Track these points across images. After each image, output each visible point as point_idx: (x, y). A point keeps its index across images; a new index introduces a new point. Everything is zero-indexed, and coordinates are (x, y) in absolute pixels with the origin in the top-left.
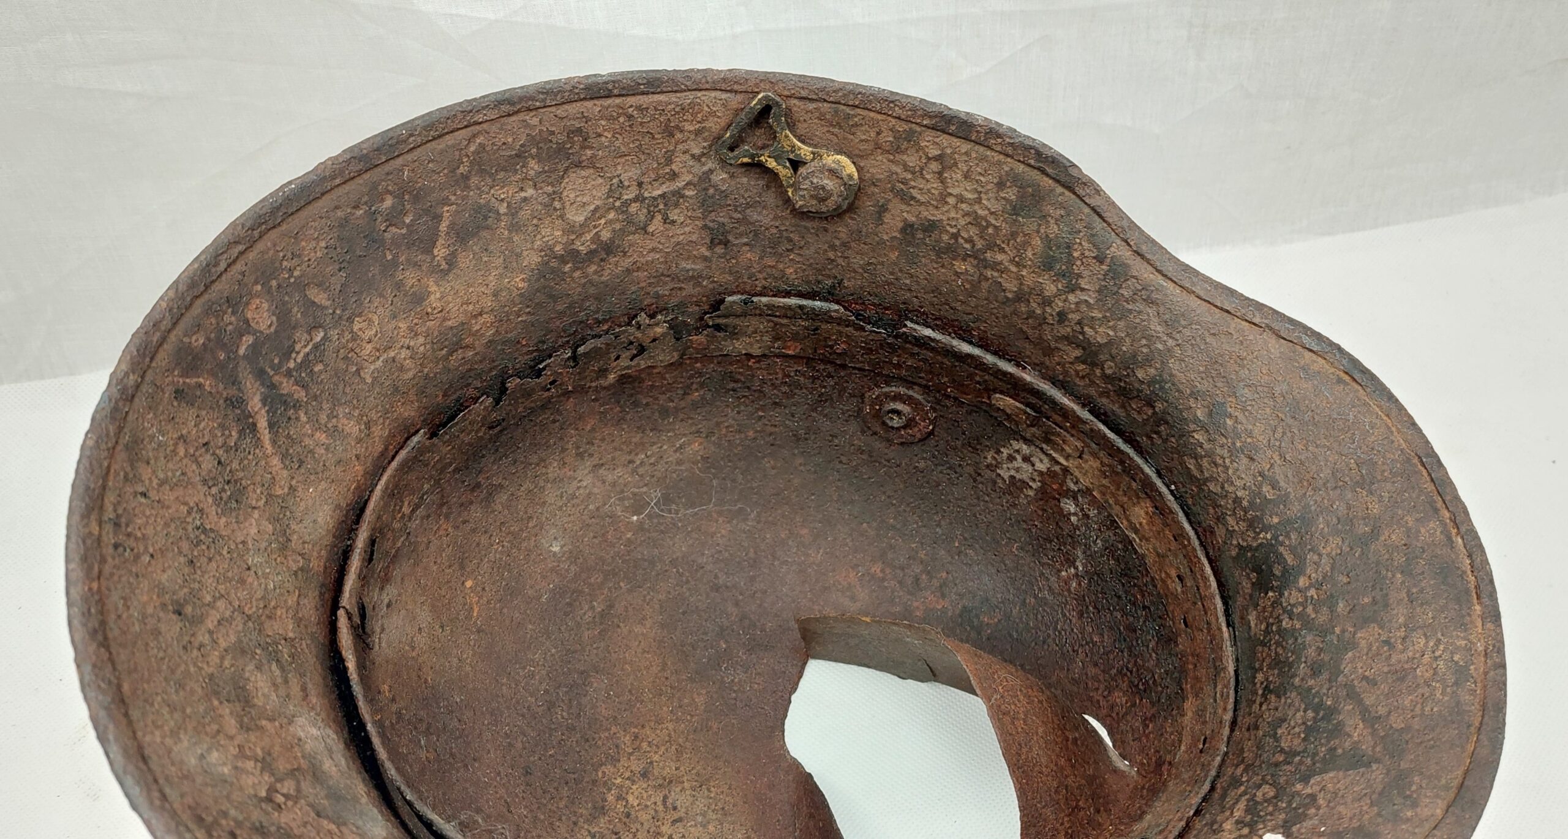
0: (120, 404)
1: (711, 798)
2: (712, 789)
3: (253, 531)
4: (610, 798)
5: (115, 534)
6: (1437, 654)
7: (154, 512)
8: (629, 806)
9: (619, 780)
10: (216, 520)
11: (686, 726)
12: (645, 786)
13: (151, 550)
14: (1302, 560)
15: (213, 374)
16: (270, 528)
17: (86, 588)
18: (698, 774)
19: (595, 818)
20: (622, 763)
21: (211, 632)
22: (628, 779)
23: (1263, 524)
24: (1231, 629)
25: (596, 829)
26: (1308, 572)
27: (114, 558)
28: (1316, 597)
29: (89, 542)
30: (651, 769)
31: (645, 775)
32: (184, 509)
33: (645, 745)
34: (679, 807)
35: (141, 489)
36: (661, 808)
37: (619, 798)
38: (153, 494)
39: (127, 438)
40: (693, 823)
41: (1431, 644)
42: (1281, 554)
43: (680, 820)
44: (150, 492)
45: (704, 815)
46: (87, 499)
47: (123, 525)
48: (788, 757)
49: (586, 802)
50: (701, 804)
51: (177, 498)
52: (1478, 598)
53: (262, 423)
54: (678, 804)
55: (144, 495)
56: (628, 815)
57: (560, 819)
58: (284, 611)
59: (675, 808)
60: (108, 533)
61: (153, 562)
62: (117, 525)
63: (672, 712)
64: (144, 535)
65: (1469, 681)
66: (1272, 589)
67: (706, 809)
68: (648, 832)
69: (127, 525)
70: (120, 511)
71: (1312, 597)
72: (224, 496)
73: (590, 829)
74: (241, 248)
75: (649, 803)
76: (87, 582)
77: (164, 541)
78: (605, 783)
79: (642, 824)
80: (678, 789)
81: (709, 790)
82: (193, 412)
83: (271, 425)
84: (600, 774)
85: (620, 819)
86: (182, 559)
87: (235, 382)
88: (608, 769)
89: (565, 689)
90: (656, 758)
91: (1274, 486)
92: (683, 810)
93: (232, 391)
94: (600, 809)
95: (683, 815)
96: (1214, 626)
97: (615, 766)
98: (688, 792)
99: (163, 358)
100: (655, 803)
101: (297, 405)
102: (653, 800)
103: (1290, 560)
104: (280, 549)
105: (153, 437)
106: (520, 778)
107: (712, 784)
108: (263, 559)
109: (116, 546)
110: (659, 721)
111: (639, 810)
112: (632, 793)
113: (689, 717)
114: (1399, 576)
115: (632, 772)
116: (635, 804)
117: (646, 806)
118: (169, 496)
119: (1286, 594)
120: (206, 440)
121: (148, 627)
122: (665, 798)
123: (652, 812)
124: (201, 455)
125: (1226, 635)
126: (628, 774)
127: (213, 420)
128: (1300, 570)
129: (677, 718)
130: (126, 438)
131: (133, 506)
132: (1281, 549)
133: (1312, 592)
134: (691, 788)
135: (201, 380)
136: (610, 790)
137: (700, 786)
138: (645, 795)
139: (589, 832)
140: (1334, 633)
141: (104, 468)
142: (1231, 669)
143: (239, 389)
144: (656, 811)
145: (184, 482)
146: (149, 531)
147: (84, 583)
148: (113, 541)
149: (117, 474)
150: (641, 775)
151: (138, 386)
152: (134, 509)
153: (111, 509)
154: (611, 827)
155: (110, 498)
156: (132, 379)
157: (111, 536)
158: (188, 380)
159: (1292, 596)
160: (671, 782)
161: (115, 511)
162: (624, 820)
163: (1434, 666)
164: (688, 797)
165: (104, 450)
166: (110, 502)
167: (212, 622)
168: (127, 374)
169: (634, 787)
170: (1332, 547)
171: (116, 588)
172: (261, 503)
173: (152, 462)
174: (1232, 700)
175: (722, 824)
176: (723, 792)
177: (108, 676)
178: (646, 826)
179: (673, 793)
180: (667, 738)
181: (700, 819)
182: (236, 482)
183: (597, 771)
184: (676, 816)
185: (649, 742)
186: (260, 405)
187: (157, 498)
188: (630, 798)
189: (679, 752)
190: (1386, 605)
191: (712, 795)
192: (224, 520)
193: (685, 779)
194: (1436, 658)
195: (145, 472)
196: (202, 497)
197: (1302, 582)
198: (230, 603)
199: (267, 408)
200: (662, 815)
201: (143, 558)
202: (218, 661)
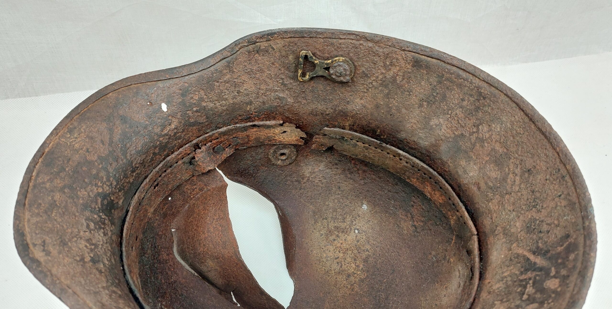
0: (586, 213)
1: (324, 266)
2: (323, 270)
3: (518, 224)
4: (361, 266)
5: (562, 174)
6: (74, 139)
7: (554, 194)
8: (354, 263)
9: (359, 273)
10: (533, 214)
11: (333, 295)
12: (349, 271)
13: (548, 181)
14: (96, 196)
15: (559, 253)
16: (512, 230)
17: (560, 146)
18: (329, 276)
19: (367, 257)
20: (358, 280)
21: (516, 175)
22: (355, 274)
23: (100, 219)
24: (128, 209)
25: (366, 253)
26: (96, 192)
27: (558, 166)
28: (100, 182)
29: (568, 162)
30: (347, 278)
31: (349, 276)
32: (545, 206)
33: (349, 287)
34: (336, 264)
35: (562, 196)
36: (343, 263)
37: (358, 266)
38: (557, 199)
39: (576, 207)
40: (331, 257)
41: (74, 143)
42: (101, 205)
43: (336, 259)
44: (558, 199)
45: (327, 260)
46: (576, 174)
47: (561, 179)
48: (294, 279)
49: (370, 263)
50: (328, 264)
51: (549, 207)
52: (43, 154)
53: (532, 257)
54: (336, 265)
55: (560, 196)
56: (355, 260)
57: (379, 255)
58: (496, 209)
59: (338, 263)
60: (564, 172)
61: (545, 178)
62: (563, 177)
63: (338, 300)
64: (553, 183)
65: (70, 128)
66: (111, 199)
67: (327, 263)
68: (347, 254)
69: (560, 181)
70: (564, 182)
71: (101, 183)
72: (533, 224)
73: (368, 253)
74: (575, 292)
75: (347, 264)
76: (561, 148)
77: (545, 189)
78: (364, 271)
79: (350, 257)
80: (336, 270)
81: (325, 269)
82: (559, 236)
83: (528, 259)
84: (366, 274)
85: (358, 258)
86: (537, 189)
87: (550, 259)
88: (363, 277)
89: (382, 305)
90: (345, 282)
91: (88, 226)
92: (335, 262)
93: (549, 255)
94: (365, 261)
95: (335, 260)
96: (133, 216)
97: (360, 278)
98: (333, 269)
99: (581, 240)
100: (345, 265)
101: (522, 273)
102: (346, 266)
103: (99, 200)
104: (506, 228)
105: (568, 215)
106: (396, 267)
107: (324, 272)
108: (510, 218)
109: (559, 170)
110: (343, 297)
111: (351, 262)
112: (353, 268)
113: (332, 298)
114: (67, 169)
115: (354, 276)
116: (352, 264)
117: (348, 263)
118: (552, 204)
119: (108, 192)
120: (549, 233)
121: (536, 155)
122: (341, 267)
123: (346, 261)
124: (548, 228)
125: (131, 207)
126: (356, 275)
127: (550, 242)
128: (99, 194)
129: (336, 297)
130: (577, 205)
131: (561, 188)
132: (100, 206)
133: (100, 184)
134: (331, 271)
135: (562, 248)
136: (362, 269)
137: (328, 271)
138: (349, 268)
139: (369, 252)
140: (102, 166)
141: (578, 189)
142: (136, 196)
143: (546, 258)
144: (345, 261)
145: (549, 215)
146: (552, 187)
147: (561, 147)
148: (561, 171)
149: (573, 193)
150: (350, 275)
151: (584, 223)
152: (560, 188)
153: (568, 180)
154: (361, 255)
155: (570, 183)
156: (587, 223)
157: (562, 172)
158: (567, 243)
159: (107, 189)
160: (339, 273)
161: (566, 181)
162: (356, 258)
163: (78, 136)
164: (333, 267)
165: (581, 194)
166: (569, 182)
167: (517, 180)
168: (590, 223)
169: (353, 270)
170: (82, 193)
171: (552, 157)
172: (519, 235)
173: (563, 208)
174: (142, 185)
175: (321, 256)
176: (320, 269)
177: (539, 123)
178: (348, 256)
179: (338, 268)
180: (340, 290)
181: (329, 259)
182: (532, 232)
183: (367, 276)
184: (337, 260)
185: (347, 288)
186: (536, 261)
187: (555, 200)
188: (354, 266)
189: (336, 284)
190: (79, 163)
191: (324, 267)
192: (529, 217)
193: (334, 274)
194: (76, 138)
195: (564, 203)
196: (541, 216)
197: (100, 190)
198: (514, 192)
199: (533, 263)
200: (343, 260)
201: (549, 176)
202: (510, 167)
